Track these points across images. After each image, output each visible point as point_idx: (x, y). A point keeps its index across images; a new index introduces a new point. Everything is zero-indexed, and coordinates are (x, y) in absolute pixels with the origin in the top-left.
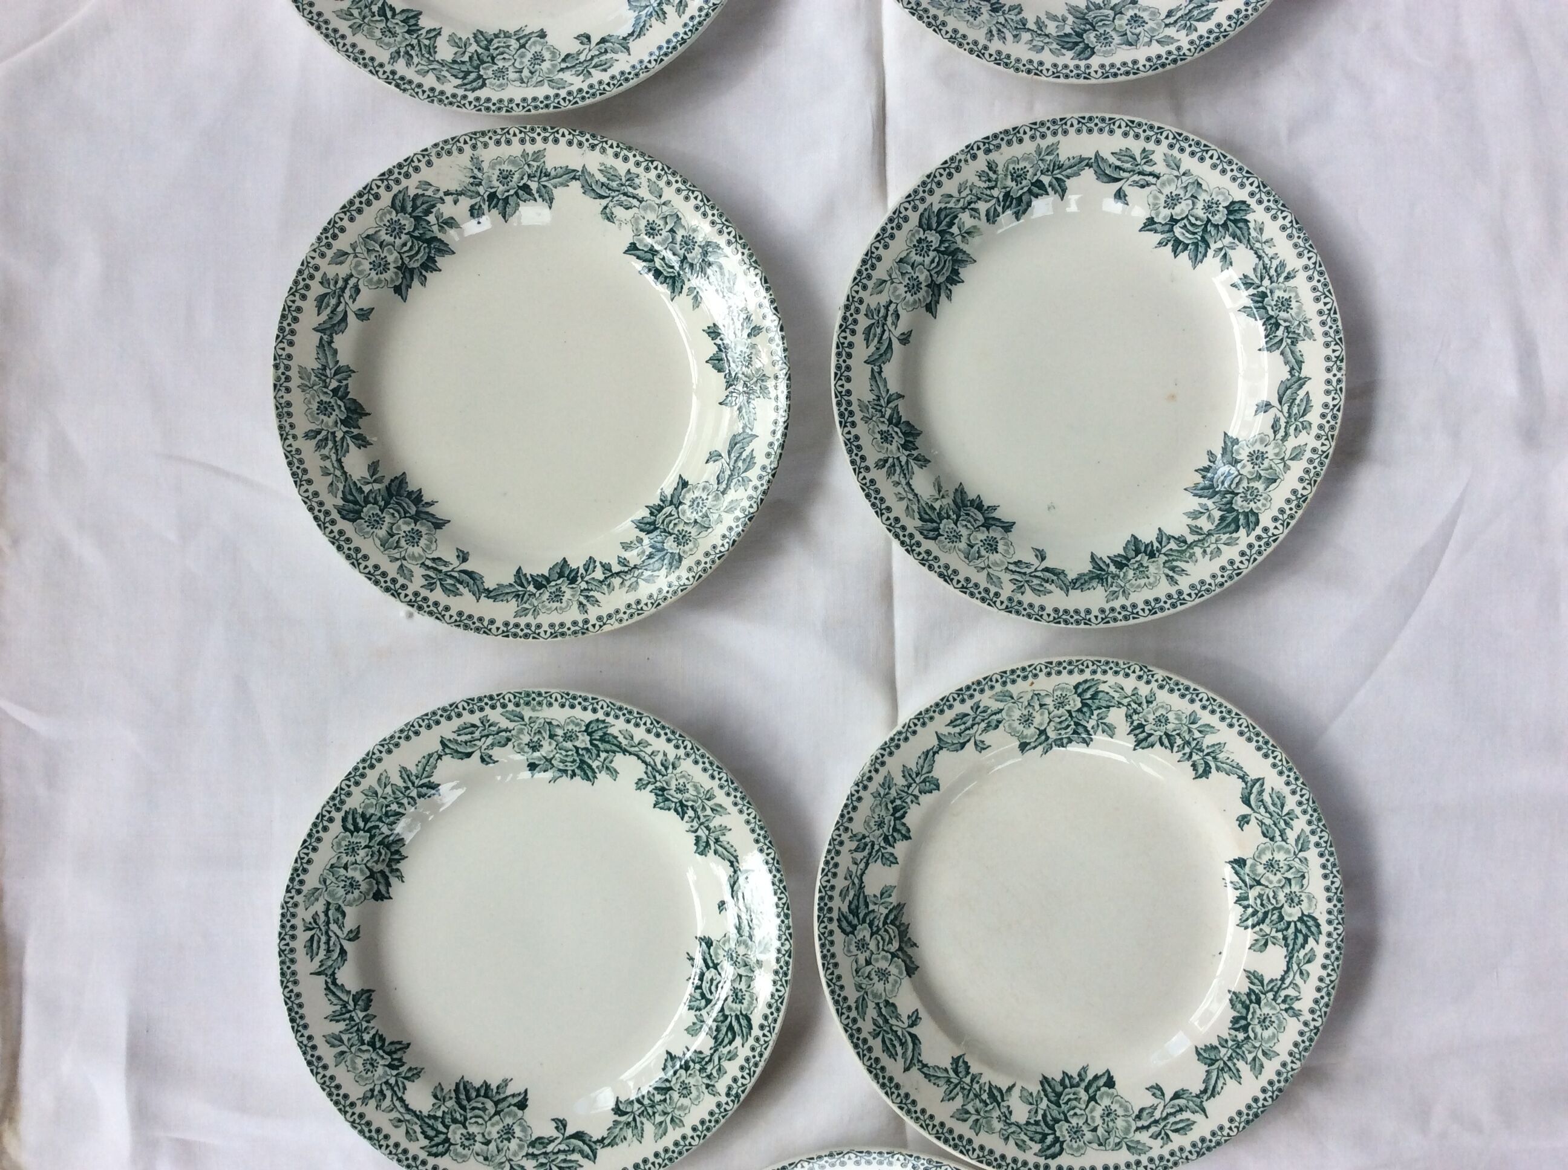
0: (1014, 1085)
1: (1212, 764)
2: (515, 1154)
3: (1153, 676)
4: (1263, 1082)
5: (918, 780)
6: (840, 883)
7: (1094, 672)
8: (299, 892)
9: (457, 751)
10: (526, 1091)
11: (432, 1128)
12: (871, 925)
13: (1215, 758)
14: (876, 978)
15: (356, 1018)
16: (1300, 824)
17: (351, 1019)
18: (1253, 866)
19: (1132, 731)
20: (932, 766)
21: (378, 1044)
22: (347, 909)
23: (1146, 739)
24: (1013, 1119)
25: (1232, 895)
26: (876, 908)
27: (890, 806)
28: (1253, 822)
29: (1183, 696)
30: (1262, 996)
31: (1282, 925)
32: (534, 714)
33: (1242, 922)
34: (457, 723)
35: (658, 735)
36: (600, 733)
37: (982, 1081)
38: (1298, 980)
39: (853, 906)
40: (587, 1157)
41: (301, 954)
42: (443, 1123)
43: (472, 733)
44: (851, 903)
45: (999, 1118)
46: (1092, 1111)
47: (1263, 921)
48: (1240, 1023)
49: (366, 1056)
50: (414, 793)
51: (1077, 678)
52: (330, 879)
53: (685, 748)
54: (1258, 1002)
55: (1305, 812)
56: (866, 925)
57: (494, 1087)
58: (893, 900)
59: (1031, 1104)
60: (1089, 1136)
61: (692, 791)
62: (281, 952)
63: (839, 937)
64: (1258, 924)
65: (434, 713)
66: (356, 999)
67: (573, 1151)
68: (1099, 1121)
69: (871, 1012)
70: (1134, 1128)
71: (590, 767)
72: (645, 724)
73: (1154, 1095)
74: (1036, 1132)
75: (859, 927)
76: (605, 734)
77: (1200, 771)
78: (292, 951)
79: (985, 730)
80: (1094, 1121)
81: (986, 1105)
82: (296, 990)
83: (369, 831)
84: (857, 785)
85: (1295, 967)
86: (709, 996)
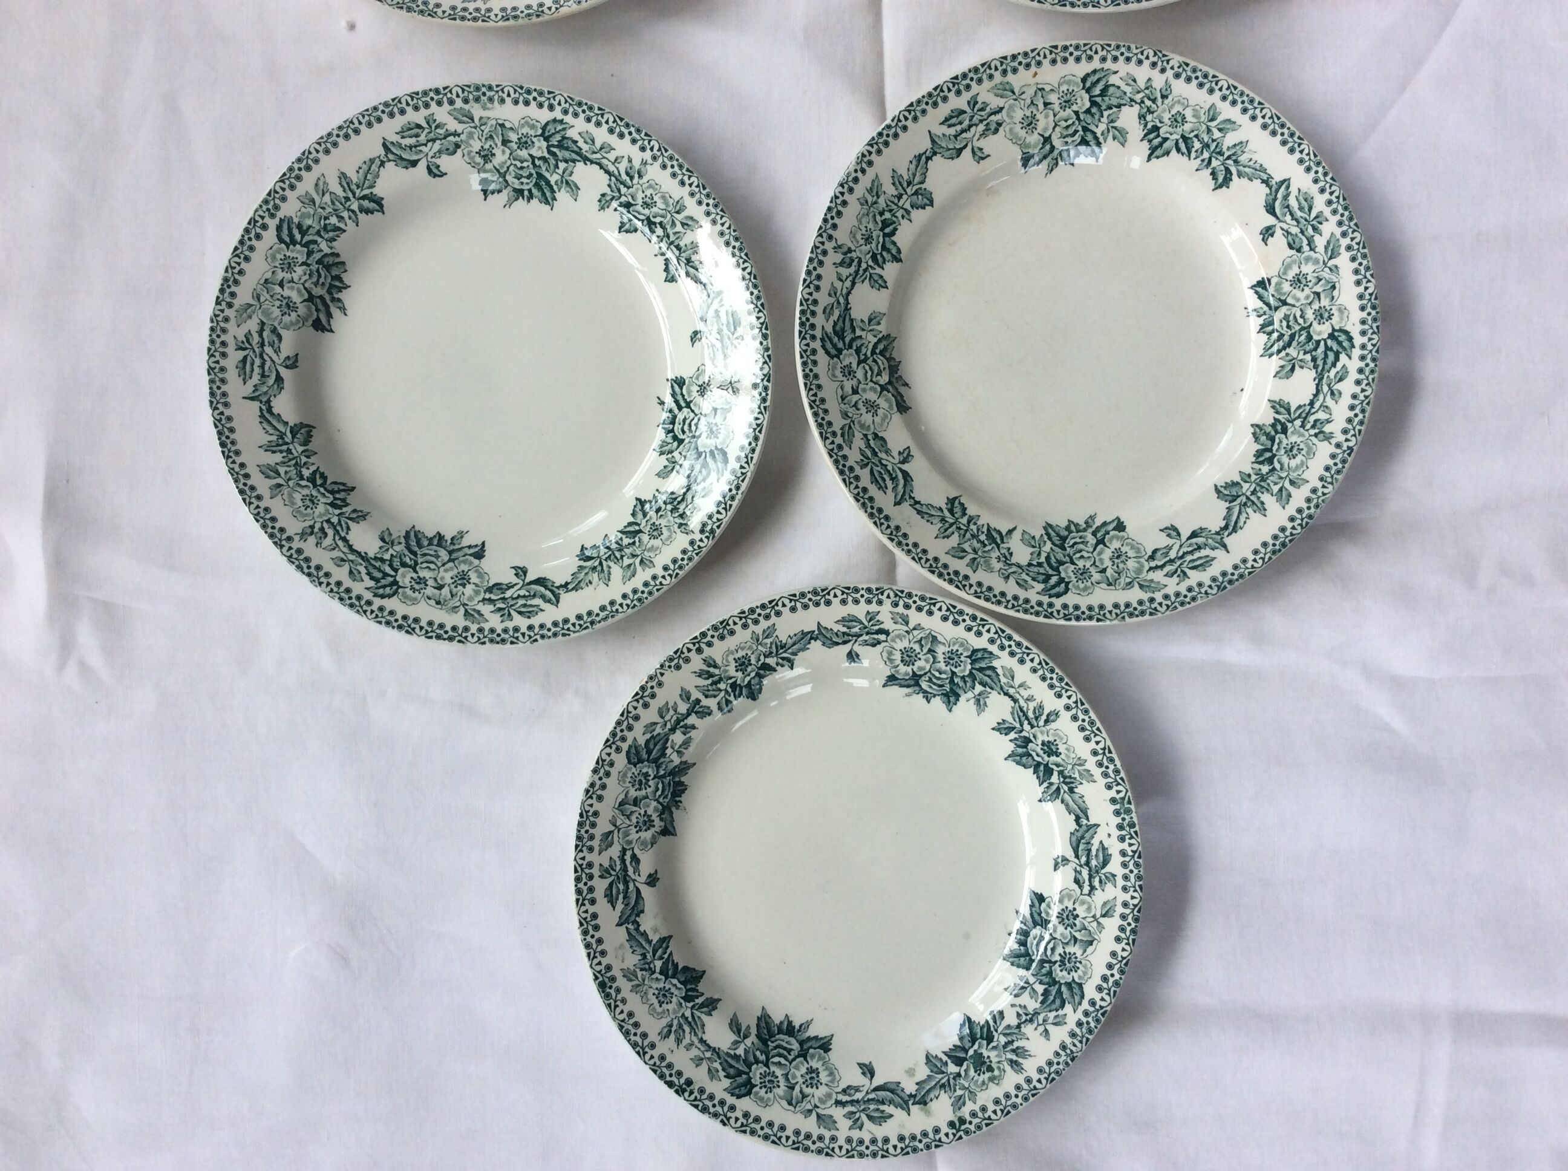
0: (1015, 529)
1: (1233, 170)
2: (471, 599)
3: (1168, 62)
4: (1291, 510)
5: (909, 191)
6: (824, 299)
7: (1104, 59)
8: (230, 305)
9: (401, 158)
10: (483, 544)
11: (379, 570)
12: (858, 351)
13: (1236, 162)
14: (863, 410)
15: (294, 451)
16: (1330, 227)
17: (289, 451)
18: (1278, 284)
19: (1145, 135)
20: (924, 175)
21: (319, 482)
22: (282, 332)
23: (1161, 145)
24: (1014, 560)
25: (1255, 322)
26: (863, 334)
27: (878, 218)
28: (1279, 233)
29: (1201, 85)
30: (1289, 425)
31: (1311, 346)
32: (485, 114)
33: (1267, 352)
34: (399, 121)
35: (621, 136)
36: (558, 137)
37: (980, 523)
38: (1329, 402)
39: (838, 328)
40: (549, 601)
41: (232, 375)
42: (391, 566)
43: (417, 136)
44: (835, 323)
45: (999, 558)
46: (1100, 554)
47: (1289, 345)
48: (1266, 456)
49: (306, 492)
50: (355, 206)
51: (1085, 68)
52: (265, 296)
53: (652, 149)
54: (1285, 431)
55: (1335, 212)
56: (852, 351)
57: (448, 537)
58: (883, 328)
59: (1033, 547)
60: (1097, 577)
61: (660, 204)
62: (210, 370)
63: (822, 357)
64: (1284, 348)
65: (375, 109)
66: (294, 431)
67: (534, 596)
68: (1107, 563)
69: (858, 442)
70: (1147, 567)
71: (548, 183)
72: (607, 122)
73: (1169, 535)
74: (1039, 573)
75: (845, 352)
76: (564, 138)
77: (1220, 179)
78: (222, 369)
79: (984, 134)
80: (1102, 564)
81: (985, 546)
82: (227, 412)
83: (306, 245)
84: (842, 185)
85: (1325, 388)
86: (681, 436)
